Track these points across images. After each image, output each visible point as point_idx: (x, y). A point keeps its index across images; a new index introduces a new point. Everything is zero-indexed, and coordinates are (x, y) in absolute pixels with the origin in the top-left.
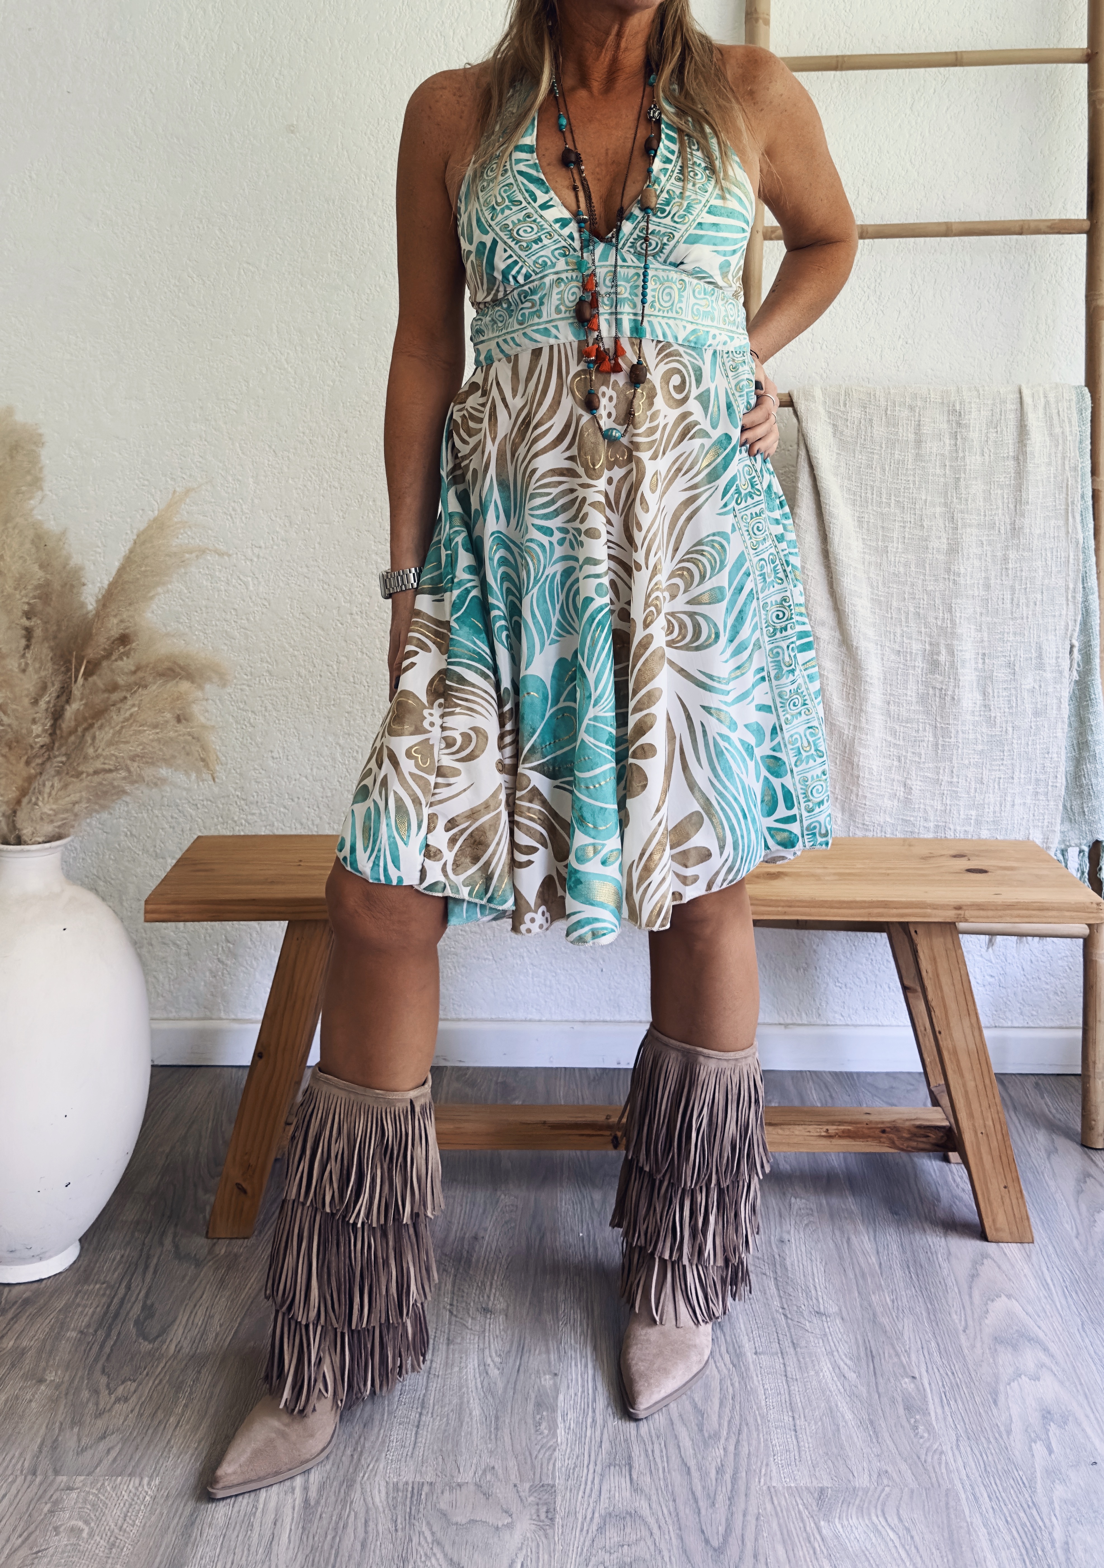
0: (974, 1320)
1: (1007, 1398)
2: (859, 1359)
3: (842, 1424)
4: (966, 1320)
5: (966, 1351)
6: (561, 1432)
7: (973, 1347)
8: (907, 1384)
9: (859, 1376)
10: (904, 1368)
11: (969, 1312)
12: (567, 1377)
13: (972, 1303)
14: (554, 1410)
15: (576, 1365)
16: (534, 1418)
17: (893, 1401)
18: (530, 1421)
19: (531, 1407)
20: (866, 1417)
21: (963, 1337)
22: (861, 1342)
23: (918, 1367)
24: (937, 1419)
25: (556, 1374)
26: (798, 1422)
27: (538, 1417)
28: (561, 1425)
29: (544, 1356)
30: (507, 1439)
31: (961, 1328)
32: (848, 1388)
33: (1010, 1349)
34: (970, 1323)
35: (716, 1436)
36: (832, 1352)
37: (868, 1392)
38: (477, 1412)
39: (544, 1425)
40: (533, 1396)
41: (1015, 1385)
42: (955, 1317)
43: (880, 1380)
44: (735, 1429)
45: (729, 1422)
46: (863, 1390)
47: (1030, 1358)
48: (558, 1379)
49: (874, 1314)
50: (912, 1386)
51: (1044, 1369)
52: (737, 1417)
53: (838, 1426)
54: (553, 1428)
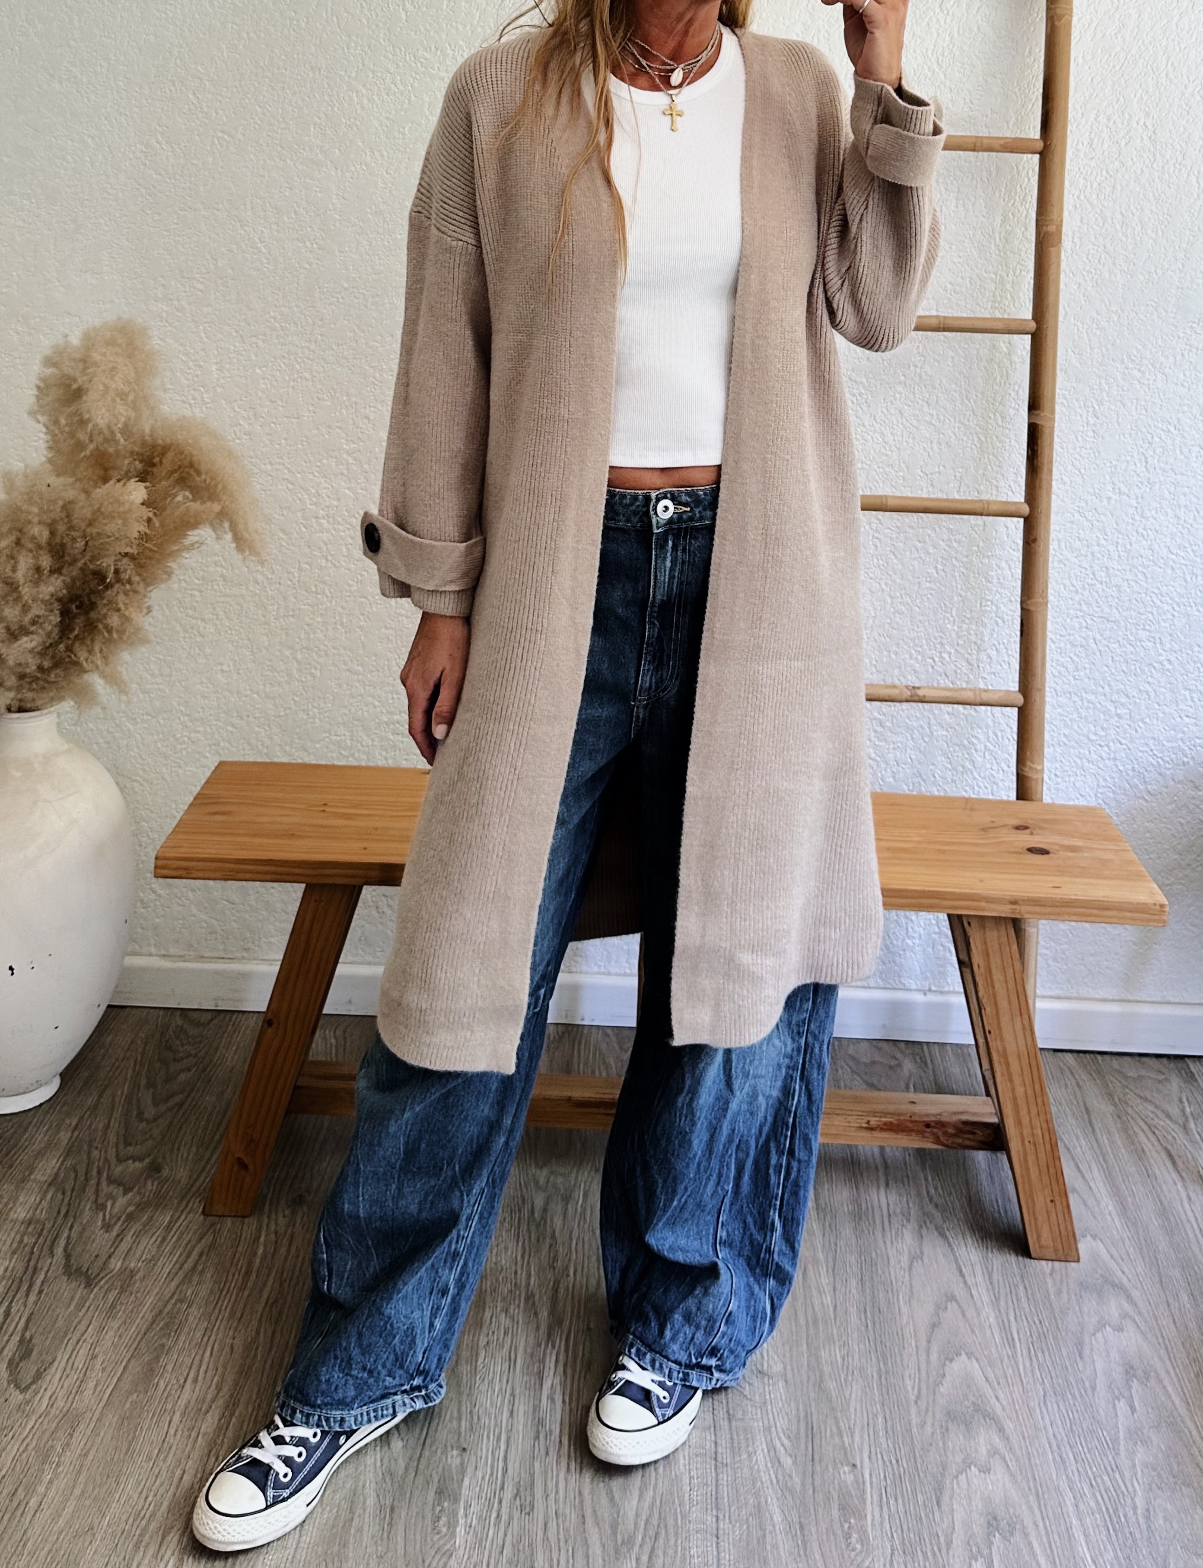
0: (928, 1388)
1: (951, 1499)
2: (797, 1437)
3: (769, 1528)
4: (919, 1385)
5: (915, 1430)
6: (460, 1530)
7: (922, 1425)
8: (847, 1475)
9: (795, 1462)
10: (845, 1453)
11: (924, 1374)
12: (476, 1453)
13: (928, 1362)
14: (456, 1500)
15: (488, 1437)
16: (433, 1509)
17: (828, 1498)
18: (429, 1516)
19: (431, 1495)
20: (796, 1519)
21: (913, 1410)
22: (802, 1415)
23: (861, 1450)
24: (873, 1525)
25: (464, 1449)
26: (721, 1525)
27: (438, 1509)
28: (462, 1521)
29: (455, 1423)
30: (400, 1539)
31: (913, 1398)
32: (780, 1477)
33: (963, 1427)
34: (924, 1391)
35: (629, 1542)
36: (770, 1428)
37: (803, 1485)
38: (371, 1501)
39: (444, 1519)
40: (436, 1480)
41: (962, 1478)
42: (908, 1382)
43: (818, 1468)
44: (651, 1533)
45: (647, 1522)
46: (797, 1480)
47: (984, 1441)
48: (466, 1456)
49: (821, 1377)
50: (852, 1477)
51: (997, 1456)
52: (656, 1515)
53: (764, 1530)
54: (452, 1525)
